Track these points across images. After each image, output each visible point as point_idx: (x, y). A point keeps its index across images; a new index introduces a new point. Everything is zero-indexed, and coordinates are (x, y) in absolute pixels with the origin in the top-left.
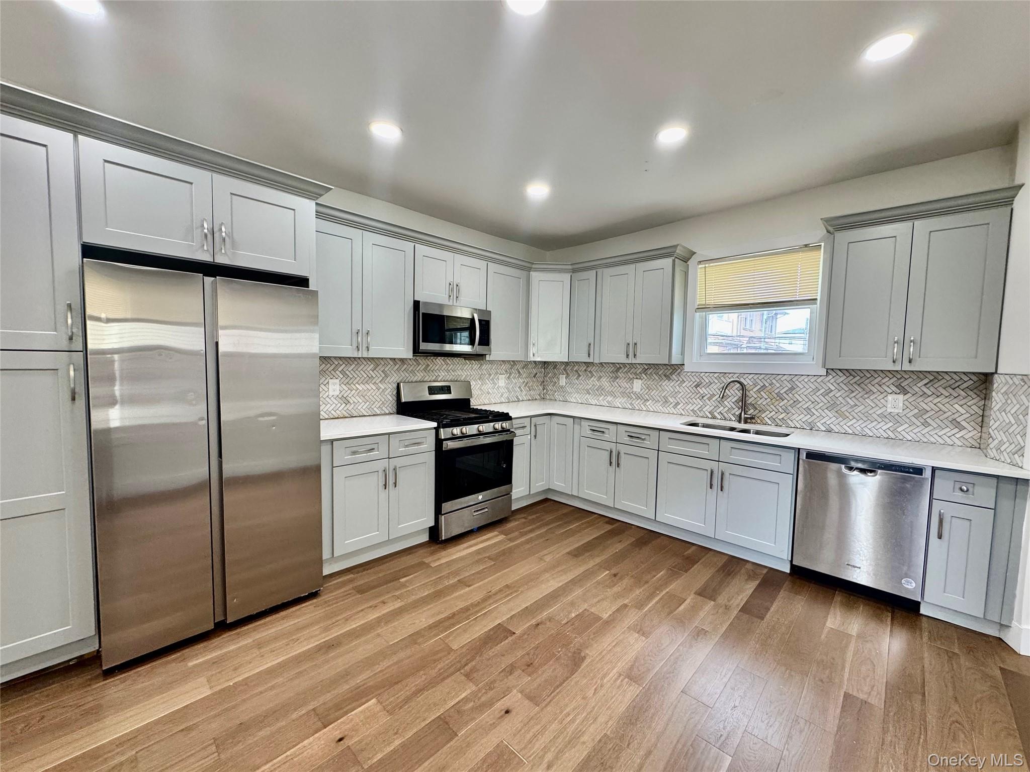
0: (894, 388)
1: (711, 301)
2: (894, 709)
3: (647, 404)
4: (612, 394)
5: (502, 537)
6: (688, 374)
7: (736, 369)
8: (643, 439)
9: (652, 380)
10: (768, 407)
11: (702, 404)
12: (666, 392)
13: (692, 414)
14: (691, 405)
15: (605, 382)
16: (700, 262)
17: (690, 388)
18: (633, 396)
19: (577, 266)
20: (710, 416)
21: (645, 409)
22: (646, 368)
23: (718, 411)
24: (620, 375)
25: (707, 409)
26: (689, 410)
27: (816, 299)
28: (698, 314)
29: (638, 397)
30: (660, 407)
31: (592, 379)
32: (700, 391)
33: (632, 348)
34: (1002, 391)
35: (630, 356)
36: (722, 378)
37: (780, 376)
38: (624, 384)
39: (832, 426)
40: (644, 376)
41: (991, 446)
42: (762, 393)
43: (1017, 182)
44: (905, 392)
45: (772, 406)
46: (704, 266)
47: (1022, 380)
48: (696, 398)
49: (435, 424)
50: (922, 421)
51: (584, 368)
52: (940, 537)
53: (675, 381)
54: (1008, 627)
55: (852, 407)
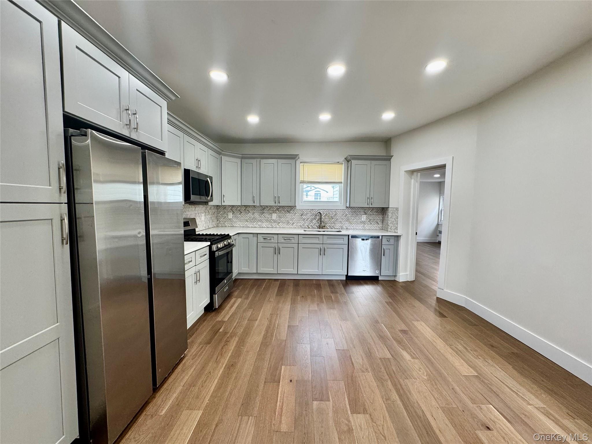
0: (363, 213)
1: (306, 179)
2: (395, 301)
3: (279, 225)
4: (260, 221)
5: (239, 300)
6: (298, 210)
7: (317, 207)
8: (291, 240)
9: (281, 213)
10: (328, 222)
11: (304, 222)
12: (288, 218)
13: (300, 227)
14: (299, 223)
15: (257, 215)
16: (301, 162)
17: (299, 216)
18: (272, 221)
19: (244, 156)
20: (307, 227)
21: (278, 227)
22: (278, 208)
23: (310, 225)
24: (265, 211)
25: (306, 224)
26: (299, 226)
27: (342, 182)
28: (301, 184)
29: (275, 221)
30: (286, 225)
31: (249, 214)
32: (303, 217)
33: (277, 199)
34: (391, 212)
35: (277, 203)
36: (311, 211)
37: (332, 210)
38: (267, 215)
39: (348, 227)
40: (278, 212)
41: (389, 228)
42: (326, 217)
43: (392, 155)
44: (366, 214)
45: (329, 221)
46: (303, 164)
47: (396, 209)
48: (301, 220)
49: (209, 243)
50: (370, 223)
51: (244, 209)
52: (384, 255)
53: (292, 214)
54: (397, 276)
55: (353, 220)
